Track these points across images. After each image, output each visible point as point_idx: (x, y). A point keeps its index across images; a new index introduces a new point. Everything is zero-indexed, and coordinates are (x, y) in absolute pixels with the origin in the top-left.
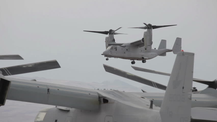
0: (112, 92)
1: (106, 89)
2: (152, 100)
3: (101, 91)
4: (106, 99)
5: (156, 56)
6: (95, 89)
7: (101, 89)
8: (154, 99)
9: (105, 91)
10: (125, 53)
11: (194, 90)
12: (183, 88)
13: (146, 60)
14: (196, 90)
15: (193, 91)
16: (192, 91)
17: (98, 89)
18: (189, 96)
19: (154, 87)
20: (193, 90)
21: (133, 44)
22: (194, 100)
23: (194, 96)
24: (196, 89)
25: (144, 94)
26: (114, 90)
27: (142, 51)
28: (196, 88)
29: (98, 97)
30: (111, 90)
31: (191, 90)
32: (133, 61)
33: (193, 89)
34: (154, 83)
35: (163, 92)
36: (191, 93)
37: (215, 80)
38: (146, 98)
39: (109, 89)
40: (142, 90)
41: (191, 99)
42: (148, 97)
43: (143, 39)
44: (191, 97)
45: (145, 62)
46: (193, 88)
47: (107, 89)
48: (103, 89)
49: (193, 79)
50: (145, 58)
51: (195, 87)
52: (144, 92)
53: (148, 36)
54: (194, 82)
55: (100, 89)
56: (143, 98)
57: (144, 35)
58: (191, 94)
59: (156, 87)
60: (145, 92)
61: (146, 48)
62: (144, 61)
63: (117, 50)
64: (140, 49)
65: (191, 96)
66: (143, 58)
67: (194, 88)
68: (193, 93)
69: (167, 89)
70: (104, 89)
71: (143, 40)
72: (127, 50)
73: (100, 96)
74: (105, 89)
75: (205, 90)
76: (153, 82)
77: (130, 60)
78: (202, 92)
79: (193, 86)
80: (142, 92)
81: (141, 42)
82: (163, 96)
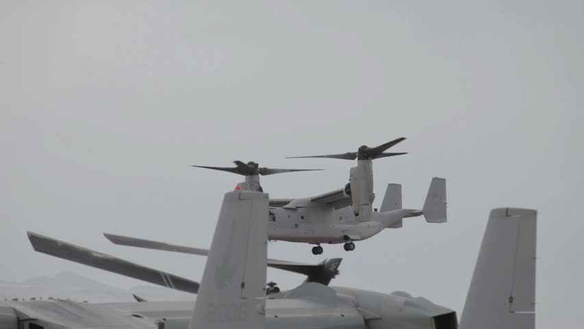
0: (54, 304)
1: (37, 299)
2: (163, 321)
3: (24, 303)
4: (37, 324)
5: (379, 231)
6: (6, 300)
7: (23, 299)
8: (167, 318)
9: (34, 303)
10: (296, 226)
11: (272, 289)
12: (243, 285)
13: (354, 242)
14: (277, 290)
15: (268, 292)
16: (265, 292)
17: (16, 300)
18: (259, 306)
19: (165, 285)
20: (268, 289)
21: (317, 201)
22: (272, 315)
23: (272, 304)
24: (275, 286)
25: (141, 308)
26: (58, 300)
27: (341, 218)
28: (275, 284)
29: (16, 319)
30: (50, 301)
31: (264, 289)
32: (316, 246)
33: (267, 287)
34: (166, 276)
35: (190, 297)
36: (263, 298)
37: (325, 261)
38: (146, 317)
39: (45, 299)
40: (135, 297)
41: (263, 313)
42: (150, 314)
43: (348, 186)
44: (264, 310)
45: (352, 250)
46: (269, 285)
47: (41, 298)
48: (28, 299)
49: (269, 262)
50: (351, 237)
51: (274, 282)
52: (139, 300)
53: (363, 179)
54: (269, 269)
55: (20, 300)
56: (138, 319)
57: (351, 176)
58: (264, 301)
59: (171, 287)
60: (144, 301)
61: (356, 212)
62: (349, 247)
63: (277, 219)
64: (336, 213)
65: (264, 306)
66: (346, 238)
67: (272, 284)
68: (269, 296)
69: (199, 291)
70: (30, 298)
71: (348, 190)
72: (302, 217)
73: (21, 318)
74: (34, 299)
75: (300, 287)
76: (163, 273)
77: (307, 244)
78: (293, 294)
79: (268, 281)
80: (135, 301)
81: (342, 195)
82: (191, 308)
